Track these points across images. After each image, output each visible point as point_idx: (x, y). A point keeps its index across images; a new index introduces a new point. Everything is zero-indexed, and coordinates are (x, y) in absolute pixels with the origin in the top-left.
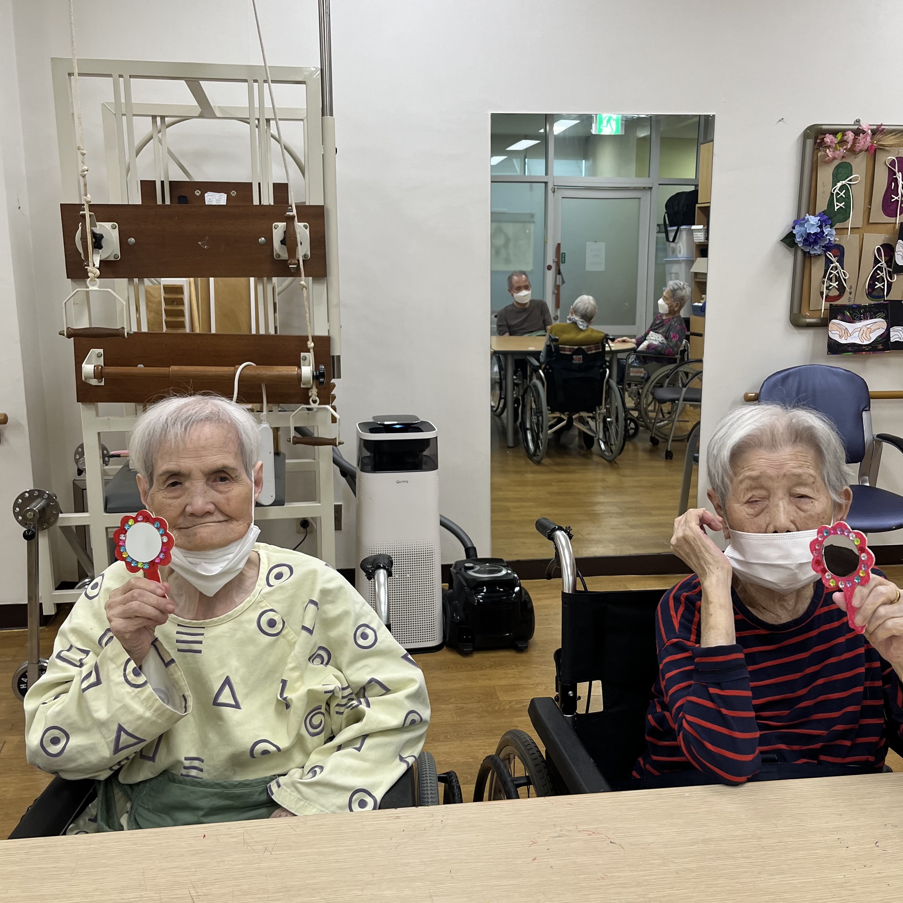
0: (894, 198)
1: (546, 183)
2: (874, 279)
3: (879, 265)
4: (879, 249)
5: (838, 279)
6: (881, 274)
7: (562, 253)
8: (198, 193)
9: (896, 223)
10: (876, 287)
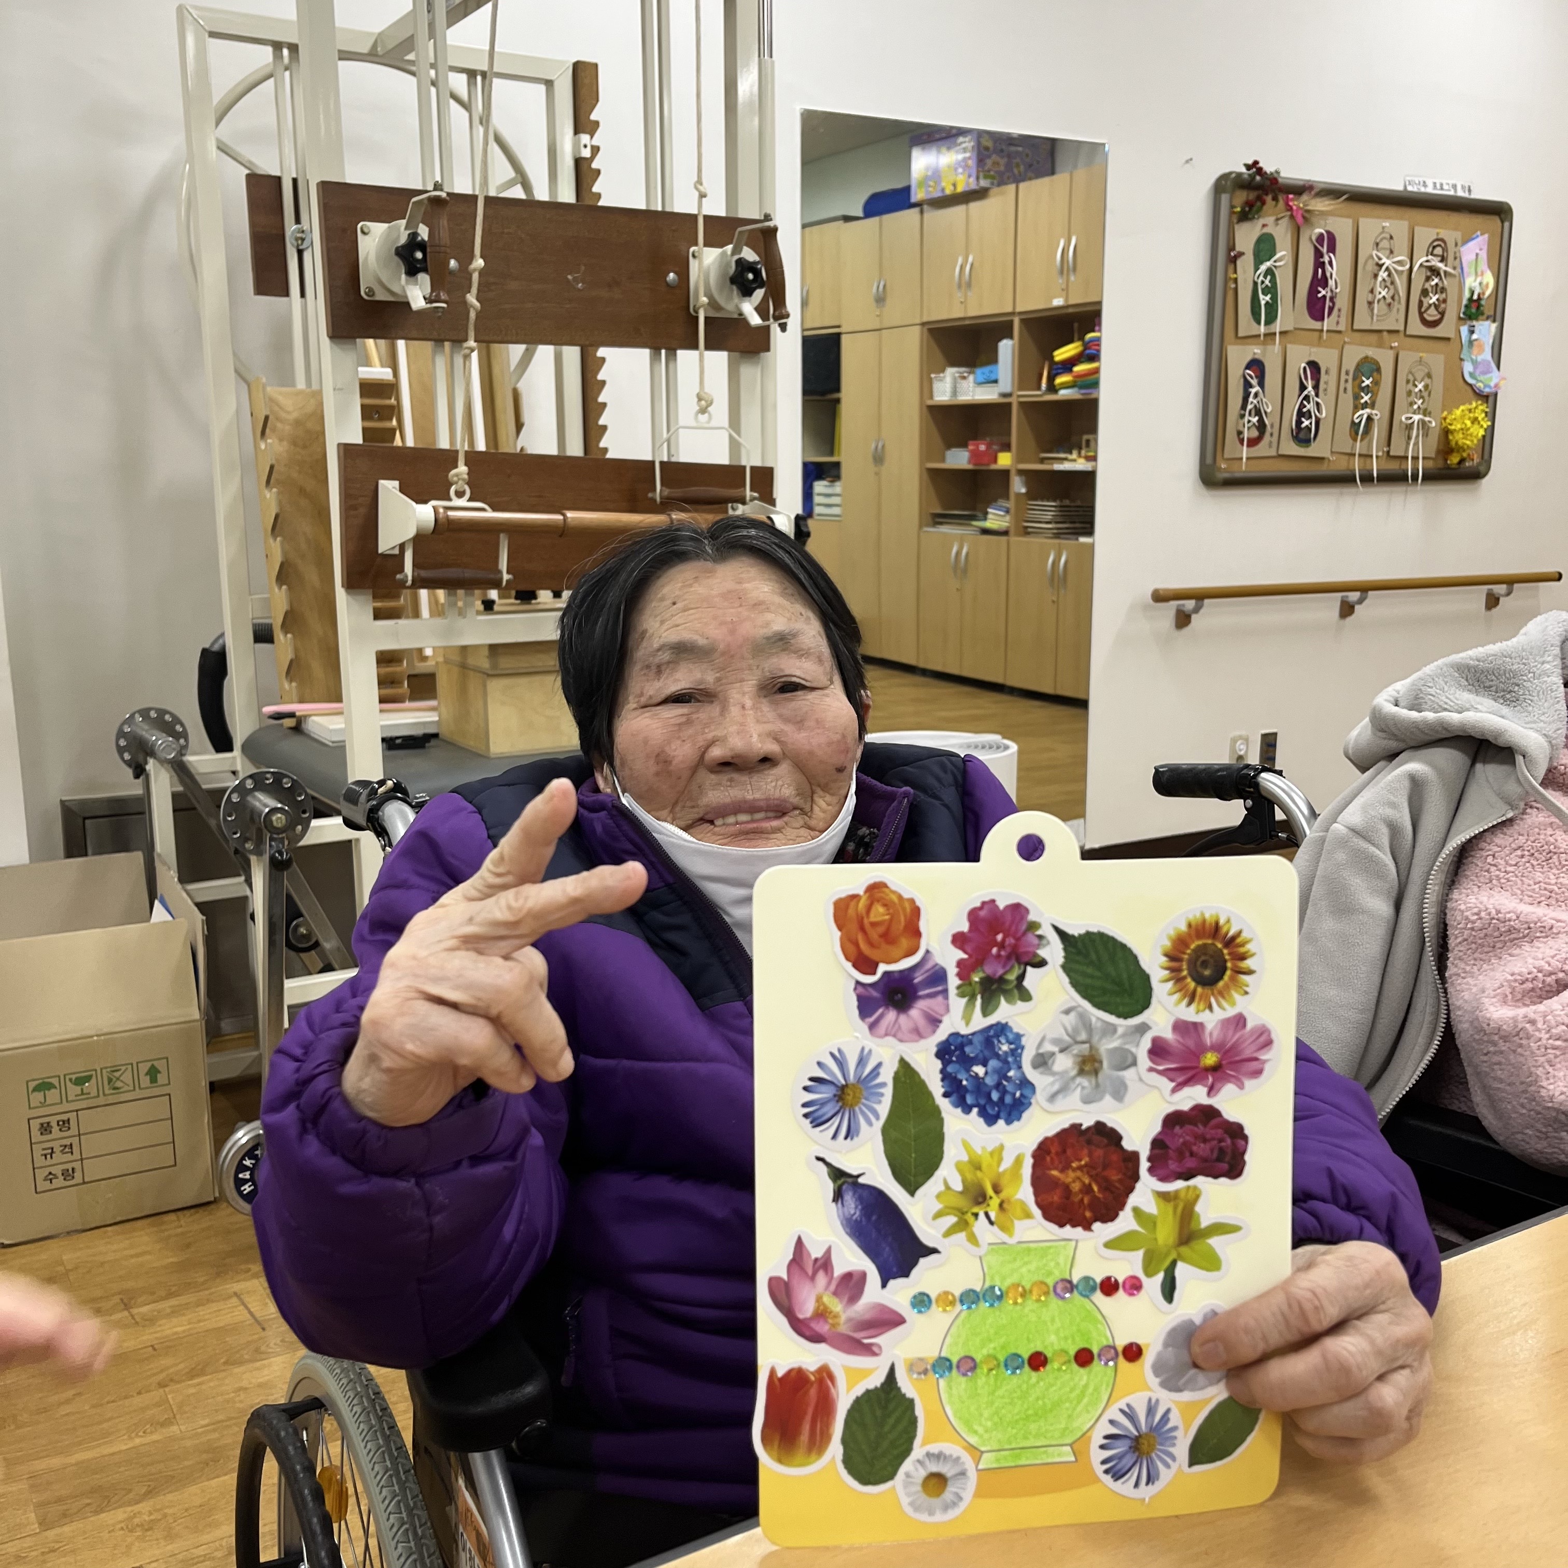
0: (1320, 292)
2: (1301, 414)
3: (1305, 393)
4: (1305, 369)
5: (1258, 412)
6: (1308, 406)
9: (1322, 331)
10: (1303, 425)
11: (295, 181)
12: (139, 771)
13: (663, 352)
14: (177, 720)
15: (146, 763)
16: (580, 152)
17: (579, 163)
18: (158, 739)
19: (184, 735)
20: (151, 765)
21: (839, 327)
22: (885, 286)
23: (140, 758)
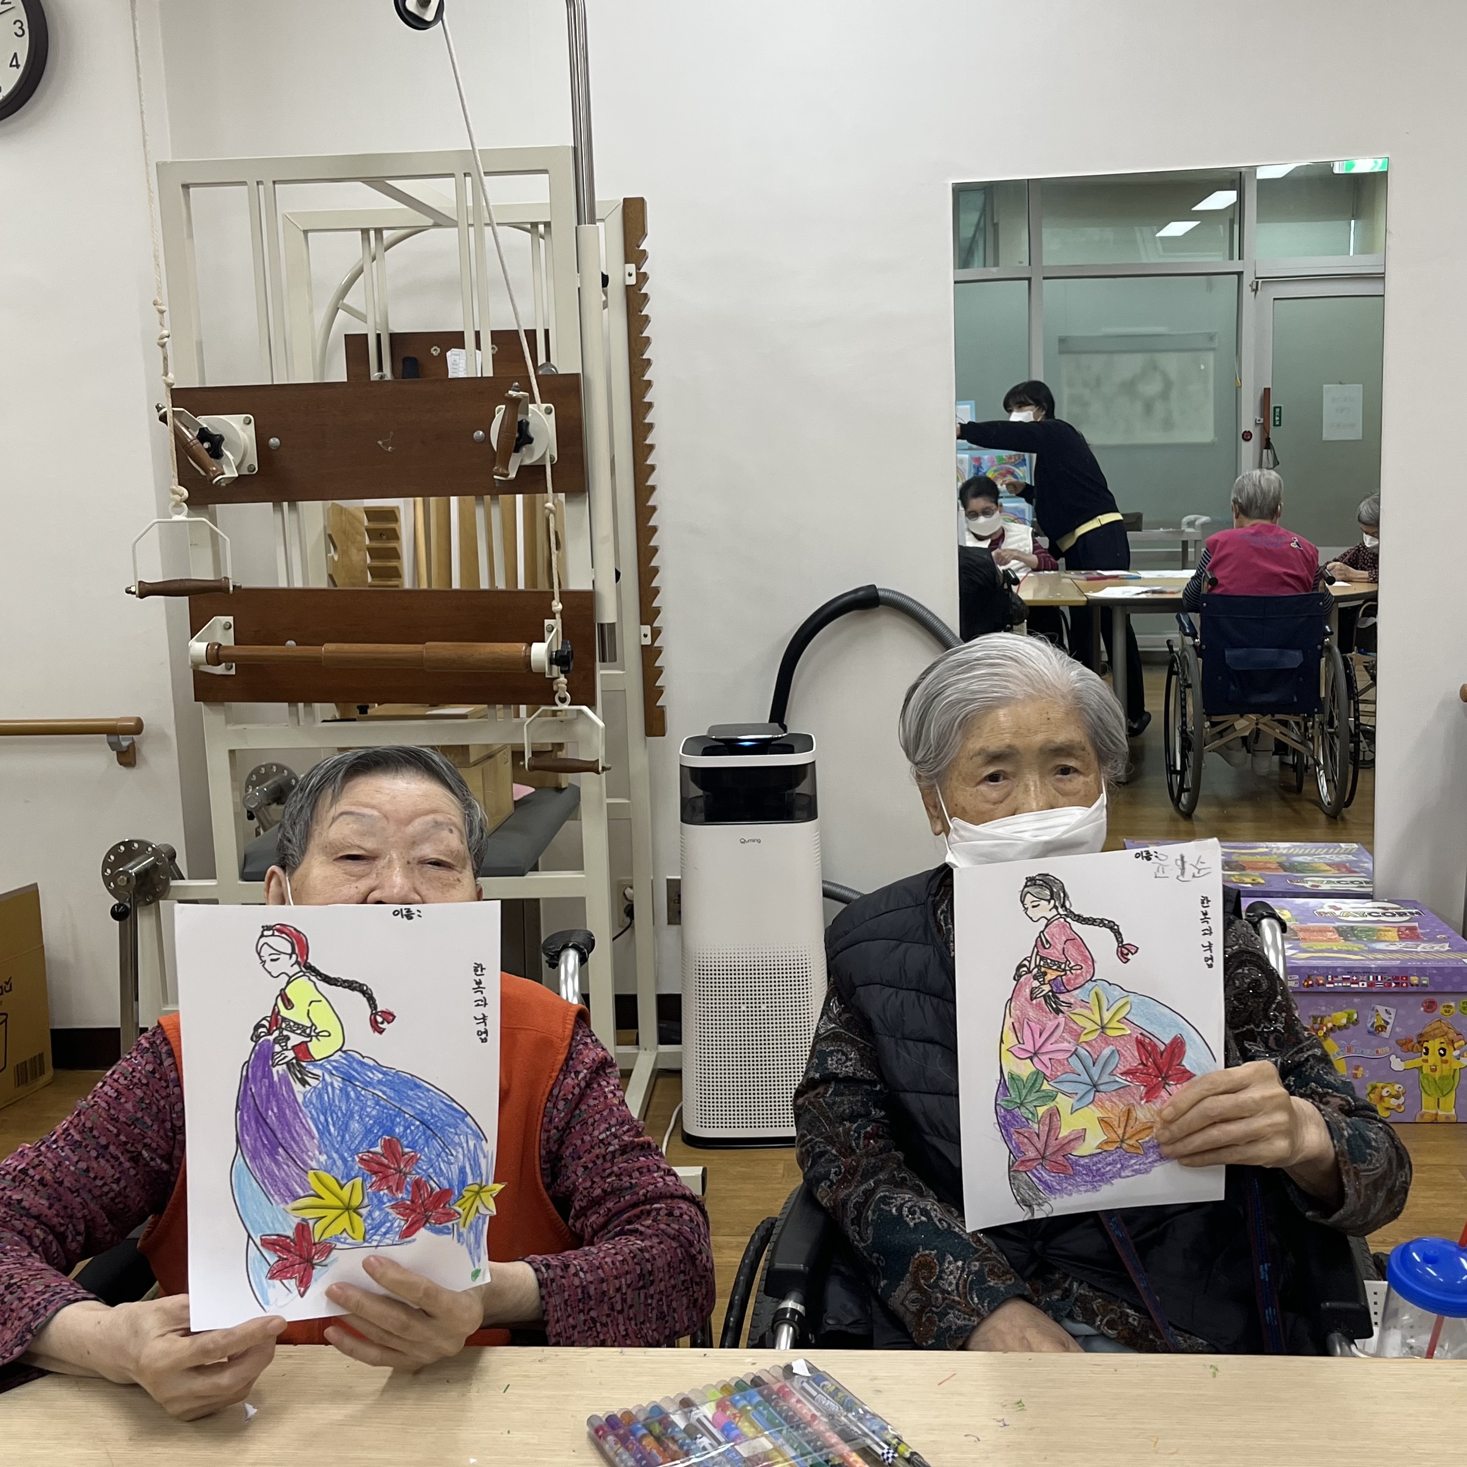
1: (1240, 274)
7: (1275, 408)
8: (435, 351)
11: (379, 336)
16: (628, 280)
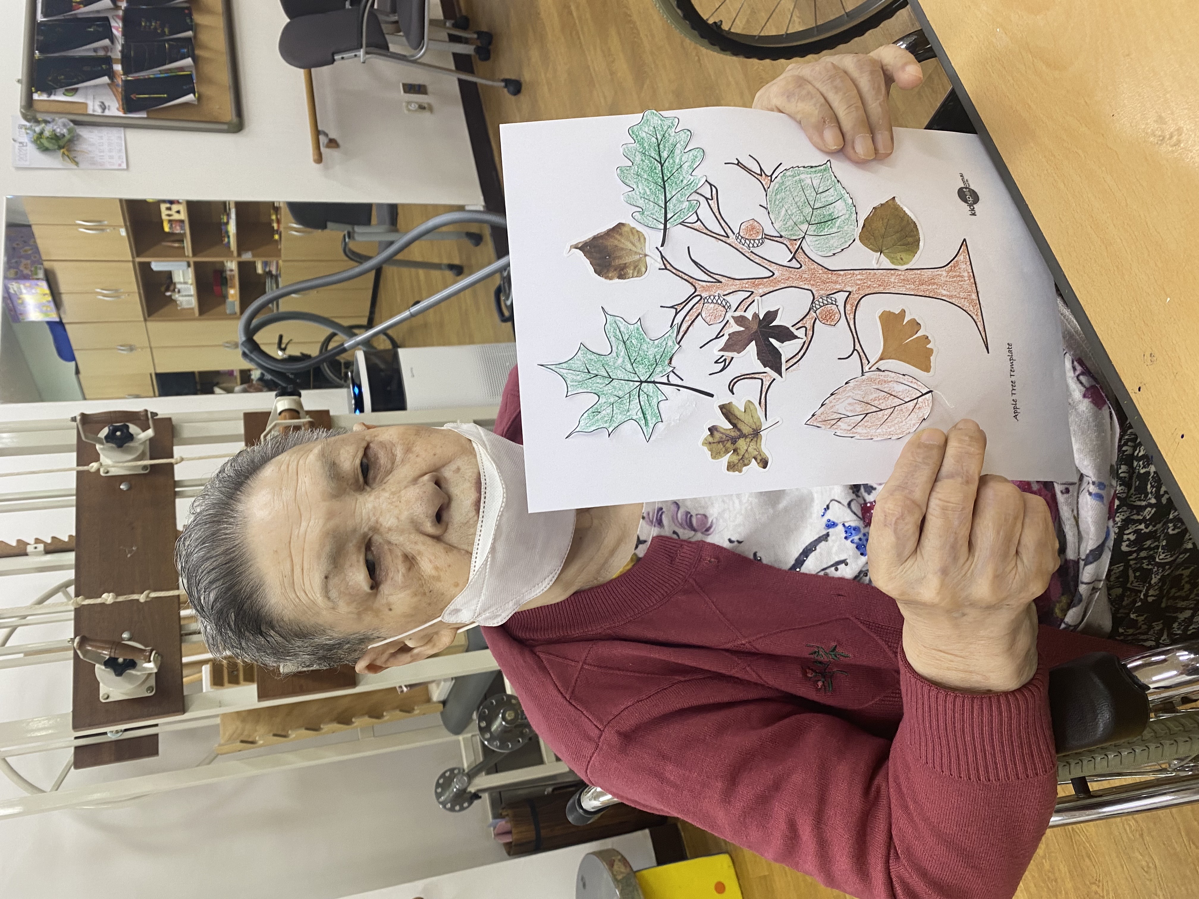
11: (76, 740)
12: (476, 796)
13: (177, 489)
14: (443, 775)
15: (470, 792)
16: (40, 551)
17: (47, 552)
18: (456, 787)
19: (452, 770)
20: (472, 789)
21: (151, 375)
22: (121, 346)
23: (468, 796)
